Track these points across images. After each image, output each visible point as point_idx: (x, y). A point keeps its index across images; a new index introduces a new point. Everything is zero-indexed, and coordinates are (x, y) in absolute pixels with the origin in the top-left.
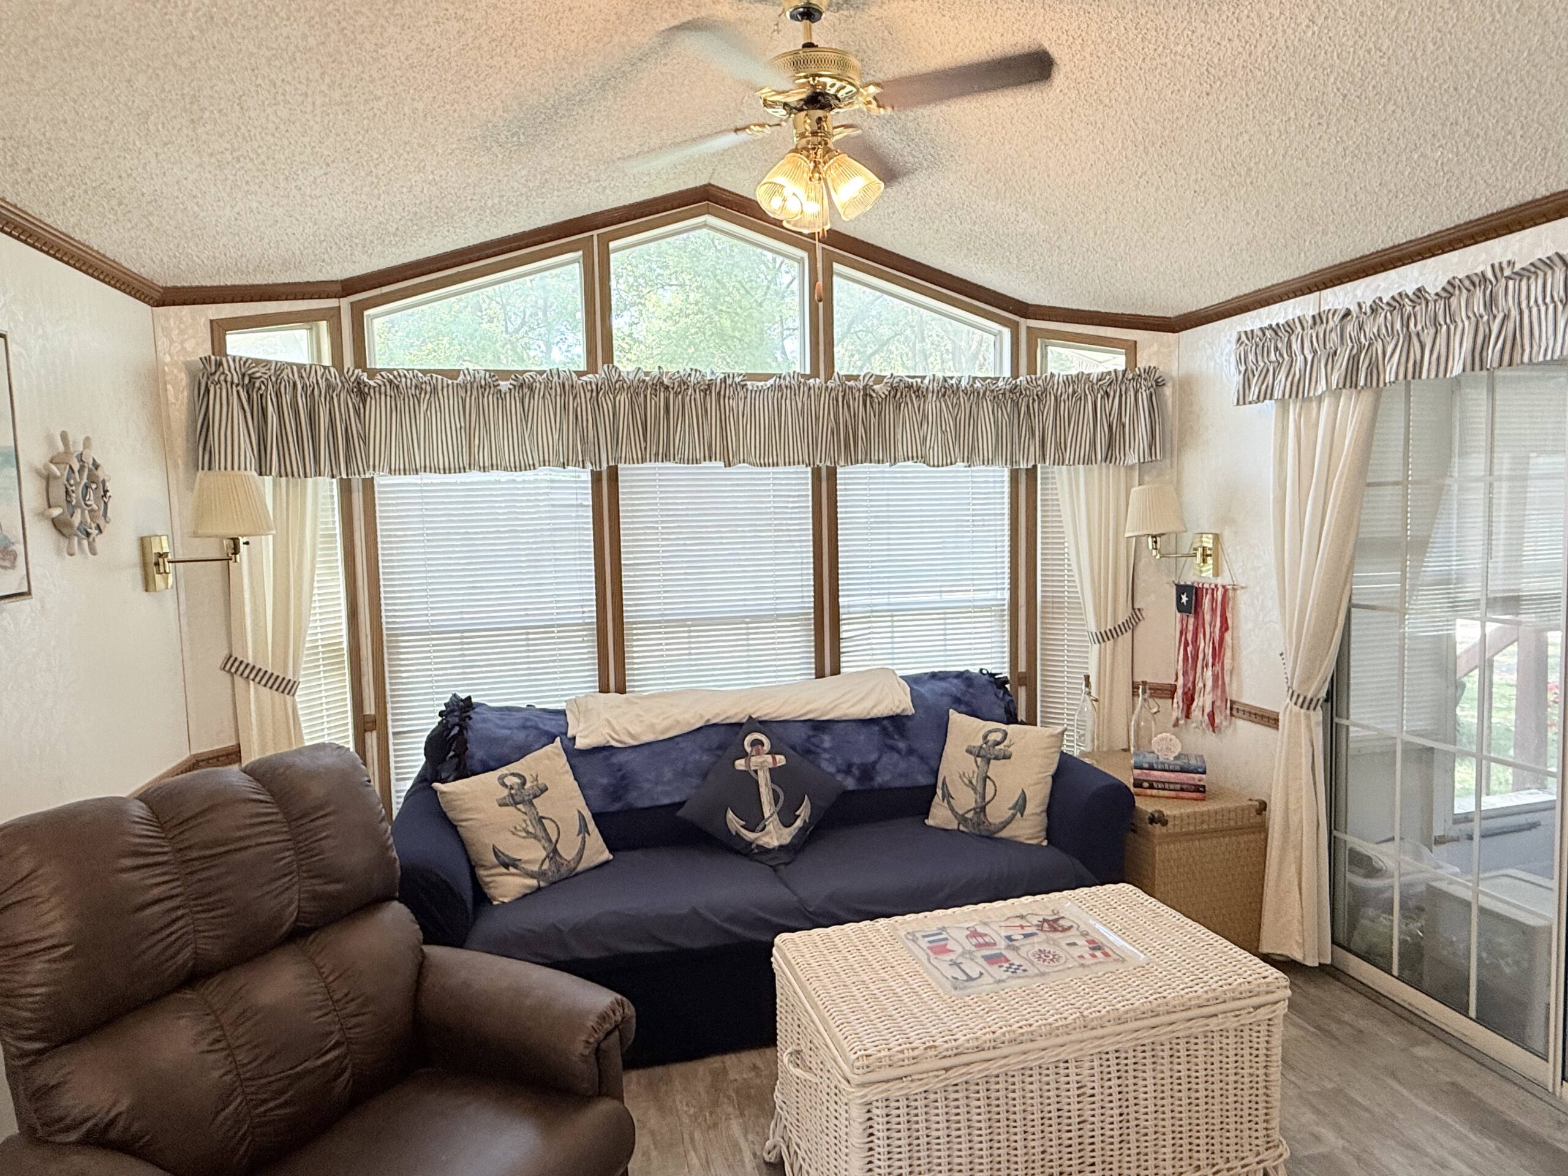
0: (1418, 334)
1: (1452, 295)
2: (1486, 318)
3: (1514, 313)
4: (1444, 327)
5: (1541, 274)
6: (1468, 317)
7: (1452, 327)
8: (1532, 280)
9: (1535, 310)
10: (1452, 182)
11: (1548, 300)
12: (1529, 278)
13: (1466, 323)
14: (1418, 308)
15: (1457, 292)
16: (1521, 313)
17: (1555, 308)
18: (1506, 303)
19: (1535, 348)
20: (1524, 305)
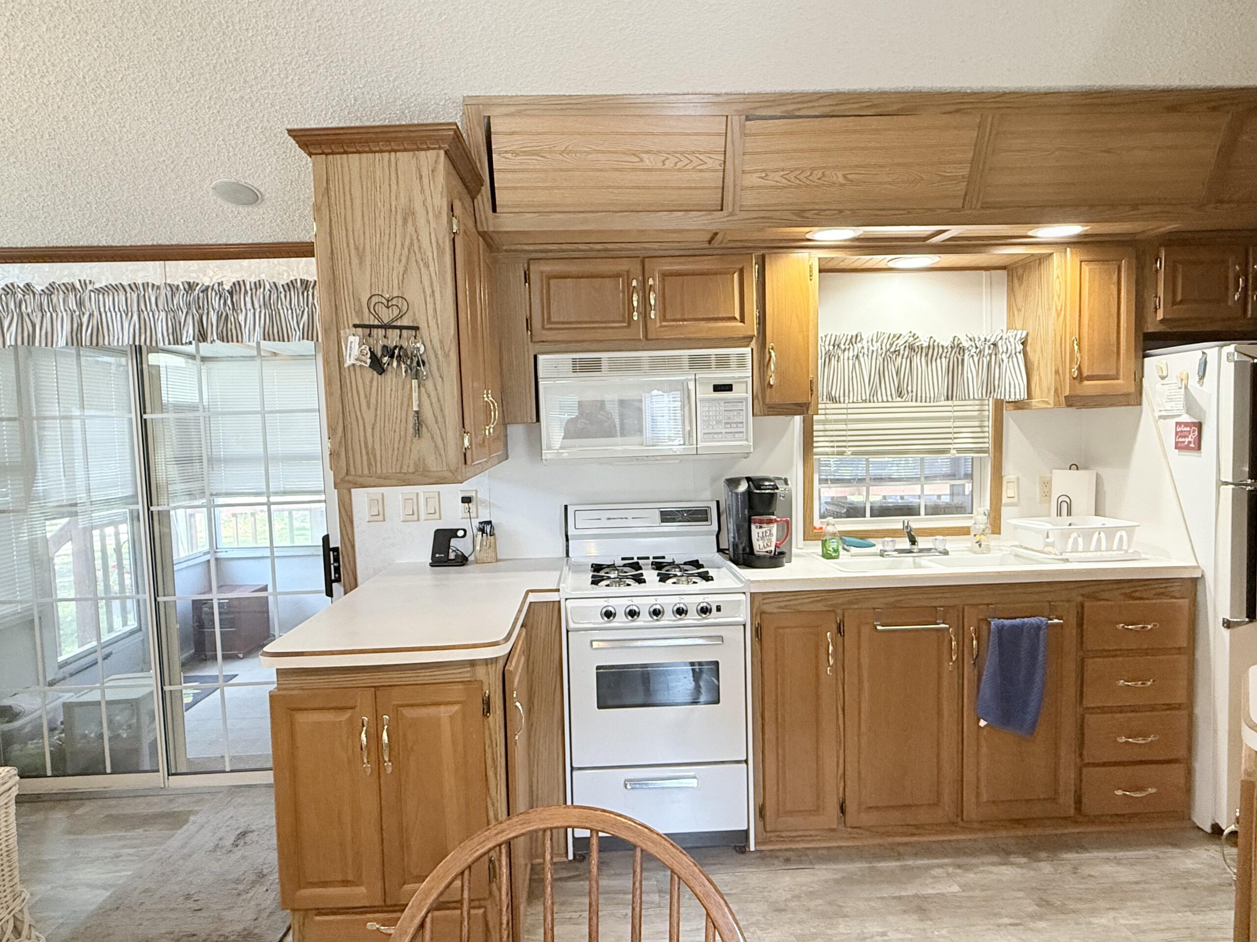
0: (28, 315)
1: (52, 293)
2: (77, 313)
3: (96, 313)
4: (49, 314)
5: (111, 293)
6: (66, 310)
7: (54, 315)
8: (106, 295)
9: (109, 314)
10: (48, 219)
11: (117, 309)
12: (104, 294)
13: (64, 314)
14: (27, 297)
15: (56, 292)
16: (101, 314)
17: (121, 315)
18: (90, 306)
19: (111, 338)
20: (102, 310)
